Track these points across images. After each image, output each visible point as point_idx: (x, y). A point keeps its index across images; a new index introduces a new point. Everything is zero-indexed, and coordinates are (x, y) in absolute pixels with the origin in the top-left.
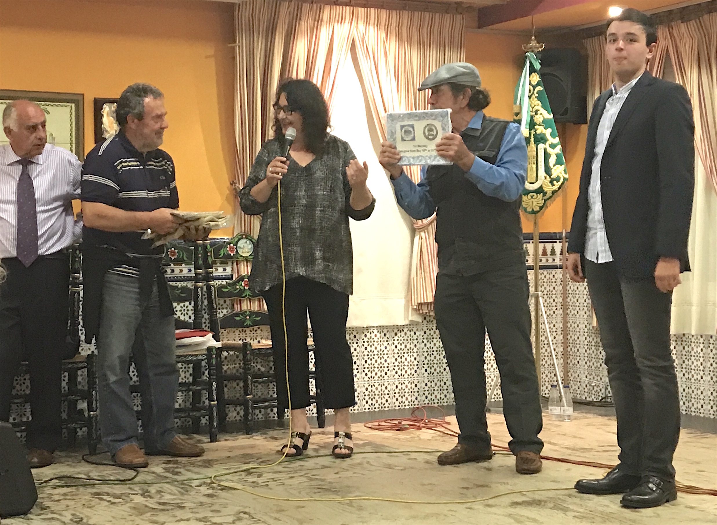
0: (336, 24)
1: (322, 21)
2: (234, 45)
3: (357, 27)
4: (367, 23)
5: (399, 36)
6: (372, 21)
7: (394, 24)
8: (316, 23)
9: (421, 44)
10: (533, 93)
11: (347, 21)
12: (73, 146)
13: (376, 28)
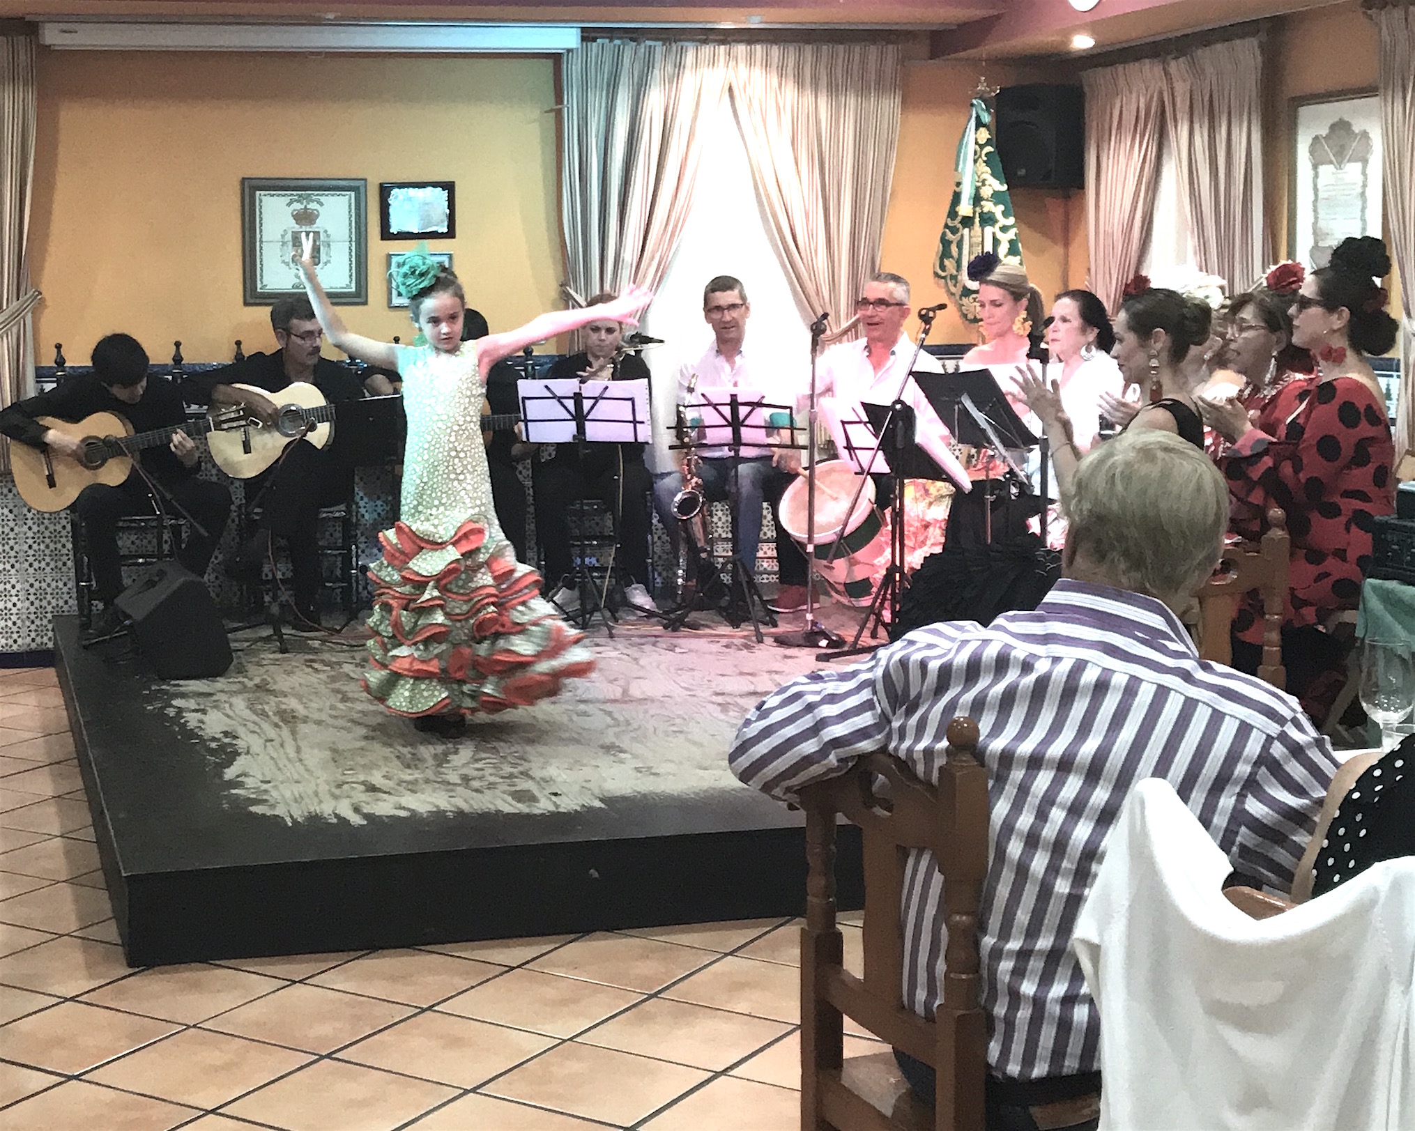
0: (705, 68)
1: (684, 67)
3: (736, 71)
6: (758, 63)
8: (677, 68)
10: (980, 156)
11: (721, 64)
12: (354, 244)
13: (764, 71)
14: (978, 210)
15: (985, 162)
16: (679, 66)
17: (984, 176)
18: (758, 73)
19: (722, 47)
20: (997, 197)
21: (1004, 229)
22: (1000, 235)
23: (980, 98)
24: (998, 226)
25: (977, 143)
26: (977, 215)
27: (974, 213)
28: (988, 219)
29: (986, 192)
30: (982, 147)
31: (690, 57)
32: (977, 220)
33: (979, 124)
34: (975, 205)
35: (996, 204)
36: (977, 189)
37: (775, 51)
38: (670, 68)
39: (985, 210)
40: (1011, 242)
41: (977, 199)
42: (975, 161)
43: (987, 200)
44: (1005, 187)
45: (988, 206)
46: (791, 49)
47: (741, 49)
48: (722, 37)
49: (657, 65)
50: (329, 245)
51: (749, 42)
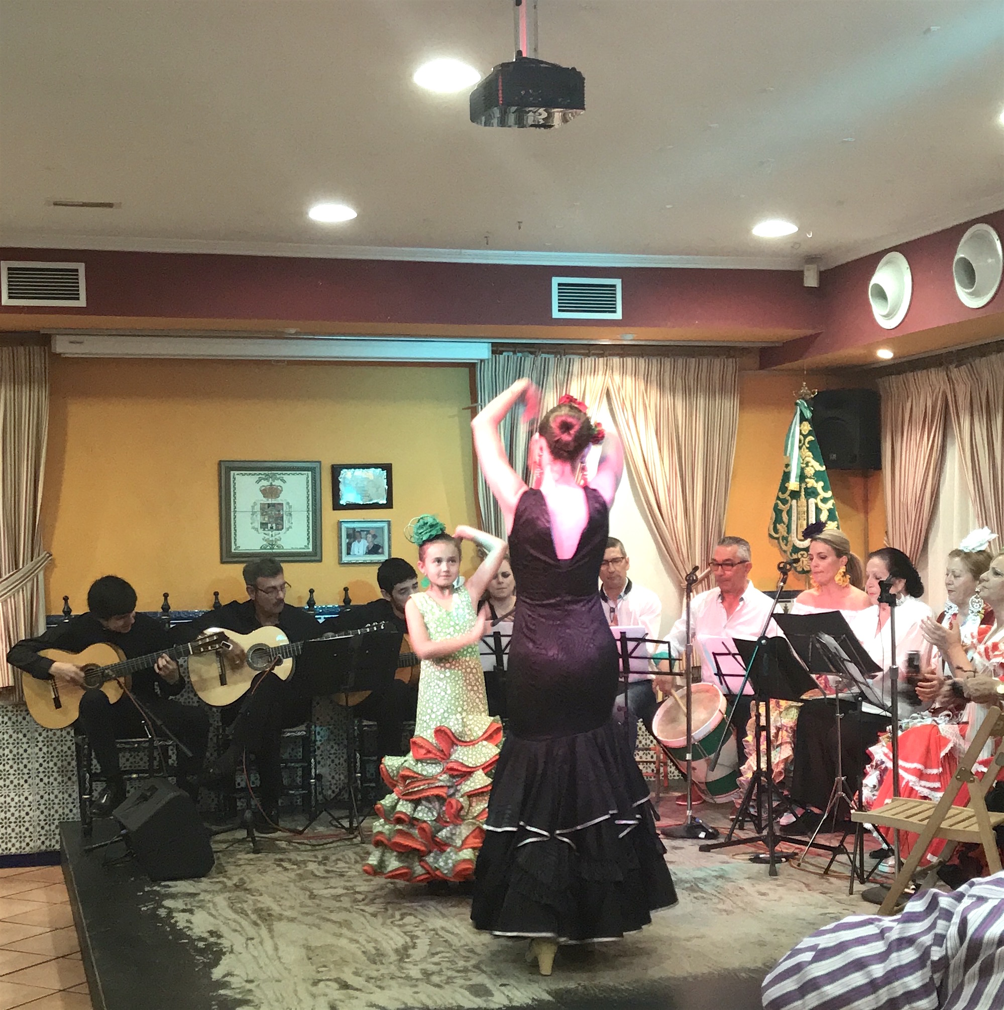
0: (588, 376)
1: (572, 375)
2: (475, 405)
3: (612, 379)
4: (623, 372)
5: (661, 386)
6: (629, 371)
7: (654, 373)
8: (566, 377)
10: (804, 444)
11: (601, 373)
12: (311, 513)
13: (634, 378)
14: (803, 486)
15: (807, 448)
16: (568, 374)
17: (807, 459)
18: (629, 381)
19: (601, 360)
20: (818, 475)
21: (824, 500)
22: (821, 505)
23: (803, 399)
24: (819, 498)
25: (801, 433)
26: (803, 490)
27: (800, 487)
28: (811, 493)
29: (809, 471)
30: (805, 437)
31: (576, 367)
32: (803, 493)
33: (803, 419)
34: (800, 483)
35: (817, 481)
36: (802, 469)
37: (642, 362)
38: (561, 376)
39: (809, 485)
40: (830, 511)
41: (802, 477)
42: (800, 448)
43: (810, 478)
44: (824, 468)
45: (811, 483)
46: (654, 361)
47: (616, 360)
48: (602, 352)
49: (551, 374)
50: (291, 515)
51: (622, 356)
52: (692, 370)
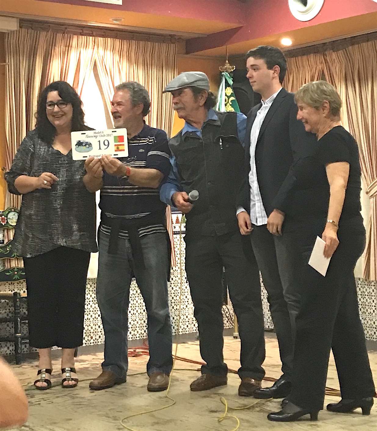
0: (82, 49)
1: (71, 47)
2: (5, 64)
3: (98, 52)
4: (105, 48)
5: (129, 59)
6: (109, 48)
7: (125, 50)
8: (67, 48)
9: (146, 65)
10: (228, 102)
13: (112, 52)
15: (230, 105)
18: (109, 54)
23: (227, 72)
25: (226, 95)
30: (229, 97)
31: (74, 42)
33: (227, 85)
42: (226, 105)
46: (125, 42)
52: (149, 49)
